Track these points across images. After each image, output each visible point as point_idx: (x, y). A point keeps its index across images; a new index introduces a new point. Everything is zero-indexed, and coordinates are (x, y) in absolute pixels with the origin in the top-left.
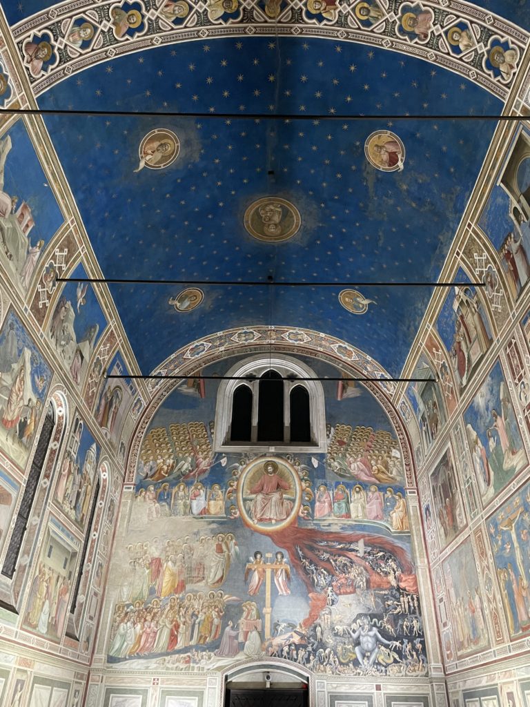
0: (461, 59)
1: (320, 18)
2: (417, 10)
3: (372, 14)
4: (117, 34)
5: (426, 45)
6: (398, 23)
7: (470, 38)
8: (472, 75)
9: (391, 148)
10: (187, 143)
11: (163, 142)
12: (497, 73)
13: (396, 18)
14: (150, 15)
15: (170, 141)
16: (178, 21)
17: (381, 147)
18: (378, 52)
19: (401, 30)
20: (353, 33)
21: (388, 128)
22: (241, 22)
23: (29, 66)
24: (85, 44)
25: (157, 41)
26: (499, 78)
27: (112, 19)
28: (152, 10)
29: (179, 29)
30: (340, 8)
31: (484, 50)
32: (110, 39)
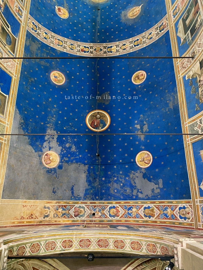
0: (44, 31)
1: (85, 47)
2: (59, 45)
3: (71, 47)
4: (141, 39)
5: (54, 37)
6: (63, 43)
7: (43, 35)
8: (40, 26)
9: (60, 13)
10: (125, 16)
11: (133, 15)
12: (33, 23)
13: (64, 45)
14: (131, 45)
15: (131, 15)
16: (124, 45)
17: (63, 14)
18: (68, 38)
19: (62, 42)
20: (76, 43)
21: (62, 19)
22: (107, 46)
23: (167, 22)
24: (150, 34)
25: (131, 39)
26: (33, 22)
27: (142, 42)
28: (131, 46)
29: (124, 43)
30: (80, 49)
31: (38, 31)
32: (143, 37)
